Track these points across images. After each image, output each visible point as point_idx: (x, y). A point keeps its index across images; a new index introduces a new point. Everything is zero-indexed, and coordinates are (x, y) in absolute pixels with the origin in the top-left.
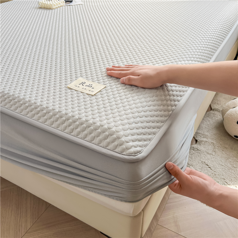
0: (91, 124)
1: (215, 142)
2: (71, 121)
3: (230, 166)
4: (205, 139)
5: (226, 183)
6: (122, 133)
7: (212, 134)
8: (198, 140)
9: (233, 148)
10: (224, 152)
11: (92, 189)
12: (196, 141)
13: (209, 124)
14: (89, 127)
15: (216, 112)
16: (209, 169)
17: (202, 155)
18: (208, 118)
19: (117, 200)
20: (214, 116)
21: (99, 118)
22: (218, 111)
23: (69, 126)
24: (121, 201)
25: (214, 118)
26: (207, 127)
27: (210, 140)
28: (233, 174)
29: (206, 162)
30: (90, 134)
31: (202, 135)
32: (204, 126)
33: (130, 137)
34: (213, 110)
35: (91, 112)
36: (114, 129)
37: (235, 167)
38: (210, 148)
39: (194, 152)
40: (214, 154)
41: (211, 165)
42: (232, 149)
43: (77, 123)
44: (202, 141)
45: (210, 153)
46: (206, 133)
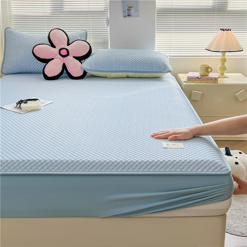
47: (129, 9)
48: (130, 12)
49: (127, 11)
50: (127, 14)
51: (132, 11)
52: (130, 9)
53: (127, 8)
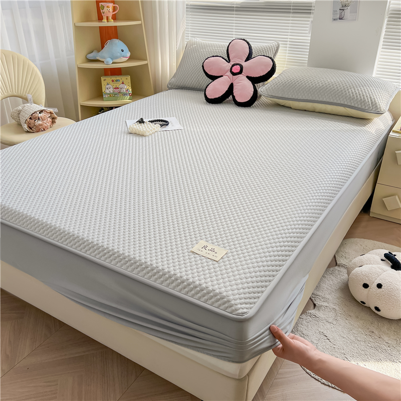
0: (205, 288)
1: (337, 308)
2: (185, 283)
3: (353, 339)
4: (325, 304)
5: (346, 359)
6: (231, 297)
7: (335, 297)
8: (317, 305)
9: (360, 318)
10: (347, 322)
11: (201, 350)
12: (315, 305)
13: (332, 284)
14: (202, 290)
15: (342, 269)
16: (328, 341)
17: (321, 324)
18: (331, 276)
19: (225, 360)
20: (339, 274)
21: (211, 282)
22: (344, 267)
23: (184, 288)
24: (229, 361)
25: (339, 276)
26: (330, 288)
27: (332, 306)
28: (355, 349)
29: (325, 332)
30: (204, 296)
31: (323, 298)
32: (326, 286)
33: (238, 301)
34: (339, 266)
35: (203, 276)
36: (225, 294)
37: (359, 341)
38: (330, 316)
39: (310, 319)
40: (335, 323)
41: (329, 336)
42: (357, 317)
43: (192, 286)
44: (321, 306)
45: (330, 321)
46: (327, 296)
47: (342, 8)
48: (343, 14)
49: (339, 11)
50: (338, 17)
51: (347, 12)
52: (344, 8)
53: (340, 7)
